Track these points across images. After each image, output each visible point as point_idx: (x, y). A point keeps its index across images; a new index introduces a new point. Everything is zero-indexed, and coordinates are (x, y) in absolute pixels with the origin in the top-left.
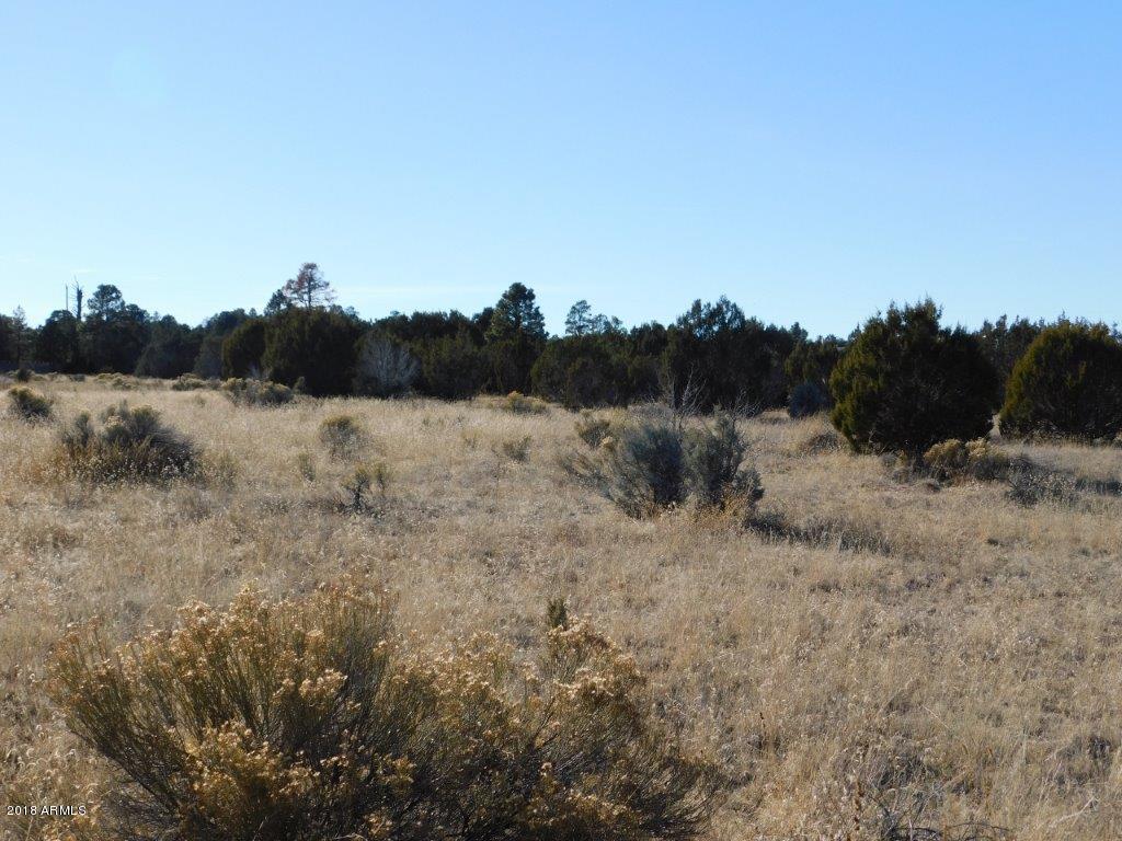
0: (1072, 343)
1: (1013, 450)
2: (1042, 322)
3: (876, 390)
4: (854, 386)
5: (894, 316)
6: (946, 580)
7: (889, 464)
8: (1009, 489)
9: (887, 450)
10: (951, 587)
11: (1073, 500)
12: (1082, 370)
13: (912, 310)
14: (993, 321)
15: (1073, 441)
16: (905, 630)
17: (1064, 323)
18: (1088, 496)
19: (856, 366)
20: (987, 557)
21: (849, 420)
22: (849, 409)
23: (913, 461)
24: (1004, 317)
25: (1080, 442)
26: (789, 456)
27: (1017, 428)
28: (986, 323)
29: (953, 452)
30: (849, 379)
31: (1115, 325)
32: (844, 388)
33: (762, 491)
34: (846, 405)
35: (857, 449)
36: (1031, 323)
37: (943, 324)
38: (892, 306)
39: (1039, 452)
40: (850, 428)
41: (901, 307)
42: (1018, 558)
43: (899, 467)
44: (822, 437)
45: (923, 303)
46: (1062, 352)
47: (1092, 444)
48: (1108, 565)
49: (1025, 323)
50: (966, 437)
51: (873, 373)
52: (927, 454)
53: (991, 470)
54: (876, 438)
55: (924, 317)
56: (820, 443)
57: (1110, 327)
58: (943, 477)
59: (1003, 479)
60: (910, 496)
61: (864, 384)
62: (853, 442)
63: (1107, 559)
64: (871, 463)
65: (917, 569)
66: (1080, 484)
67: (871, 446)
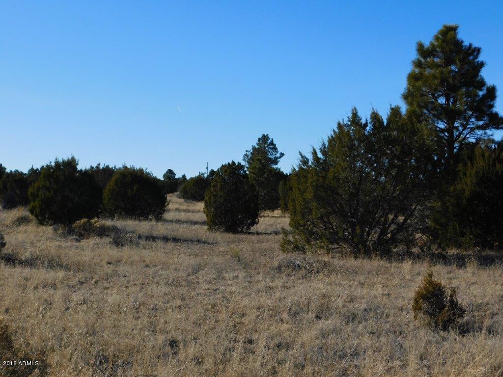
0: (131, 177)
1: (109, 223)
2: (115, 167)
3: (50, 197)
4: (40, 195)
5: (57, 164)
6: (94, 280)
7: (56, 230)
8: (111, 240)
9: (55, 223)
10: (96, 282)
11: (138, 244)
12: (135, 188)
13: (66, 162)
14: (95, 166)
15: (132, 218)
16: (84, 302)
17: (125, 168)
18: (143, 242)
19: (40, 186)
20: (109, 269)
21: (38, 210)
22: (37, 206)
23: (67, 229)
24: (99, 164)
25: (135, 219)
26: (7, 226)
27: (108, 213)
28: (91, 167)
29: (85, 224)
30: (38, 192)
31: (147, 169)
32: (35, 196)
33: (5, 243)
34: (37, 203)
35: (41, 223)
36: (110, 167)
37: (79, 167)
38: (56, 159)
39: (119, 223)
40: (38, 213)
41: (60, 160)
42: (122, 269)
43: (60, 231)
44: (22, 218)
45: (70, 158)
46: (126, 180)
47: (140, 220)
48: (158, 271)
49: (108, 167)
50: (90, 218)
51: (48, 189)
52: (73, 225)
53: (103, 232)
54: (49, 218)
55: (71, 164)
56: (22, 221)
57: (144, 170)
58: (81, 235)
59: (108, 236)
60: (69, 244)
61: (45, 194)
62: (39, 220)
63: (157, 268)
64: (48, 230)
65: (80, 276)
66: (140, 237)
67: (47, 222)
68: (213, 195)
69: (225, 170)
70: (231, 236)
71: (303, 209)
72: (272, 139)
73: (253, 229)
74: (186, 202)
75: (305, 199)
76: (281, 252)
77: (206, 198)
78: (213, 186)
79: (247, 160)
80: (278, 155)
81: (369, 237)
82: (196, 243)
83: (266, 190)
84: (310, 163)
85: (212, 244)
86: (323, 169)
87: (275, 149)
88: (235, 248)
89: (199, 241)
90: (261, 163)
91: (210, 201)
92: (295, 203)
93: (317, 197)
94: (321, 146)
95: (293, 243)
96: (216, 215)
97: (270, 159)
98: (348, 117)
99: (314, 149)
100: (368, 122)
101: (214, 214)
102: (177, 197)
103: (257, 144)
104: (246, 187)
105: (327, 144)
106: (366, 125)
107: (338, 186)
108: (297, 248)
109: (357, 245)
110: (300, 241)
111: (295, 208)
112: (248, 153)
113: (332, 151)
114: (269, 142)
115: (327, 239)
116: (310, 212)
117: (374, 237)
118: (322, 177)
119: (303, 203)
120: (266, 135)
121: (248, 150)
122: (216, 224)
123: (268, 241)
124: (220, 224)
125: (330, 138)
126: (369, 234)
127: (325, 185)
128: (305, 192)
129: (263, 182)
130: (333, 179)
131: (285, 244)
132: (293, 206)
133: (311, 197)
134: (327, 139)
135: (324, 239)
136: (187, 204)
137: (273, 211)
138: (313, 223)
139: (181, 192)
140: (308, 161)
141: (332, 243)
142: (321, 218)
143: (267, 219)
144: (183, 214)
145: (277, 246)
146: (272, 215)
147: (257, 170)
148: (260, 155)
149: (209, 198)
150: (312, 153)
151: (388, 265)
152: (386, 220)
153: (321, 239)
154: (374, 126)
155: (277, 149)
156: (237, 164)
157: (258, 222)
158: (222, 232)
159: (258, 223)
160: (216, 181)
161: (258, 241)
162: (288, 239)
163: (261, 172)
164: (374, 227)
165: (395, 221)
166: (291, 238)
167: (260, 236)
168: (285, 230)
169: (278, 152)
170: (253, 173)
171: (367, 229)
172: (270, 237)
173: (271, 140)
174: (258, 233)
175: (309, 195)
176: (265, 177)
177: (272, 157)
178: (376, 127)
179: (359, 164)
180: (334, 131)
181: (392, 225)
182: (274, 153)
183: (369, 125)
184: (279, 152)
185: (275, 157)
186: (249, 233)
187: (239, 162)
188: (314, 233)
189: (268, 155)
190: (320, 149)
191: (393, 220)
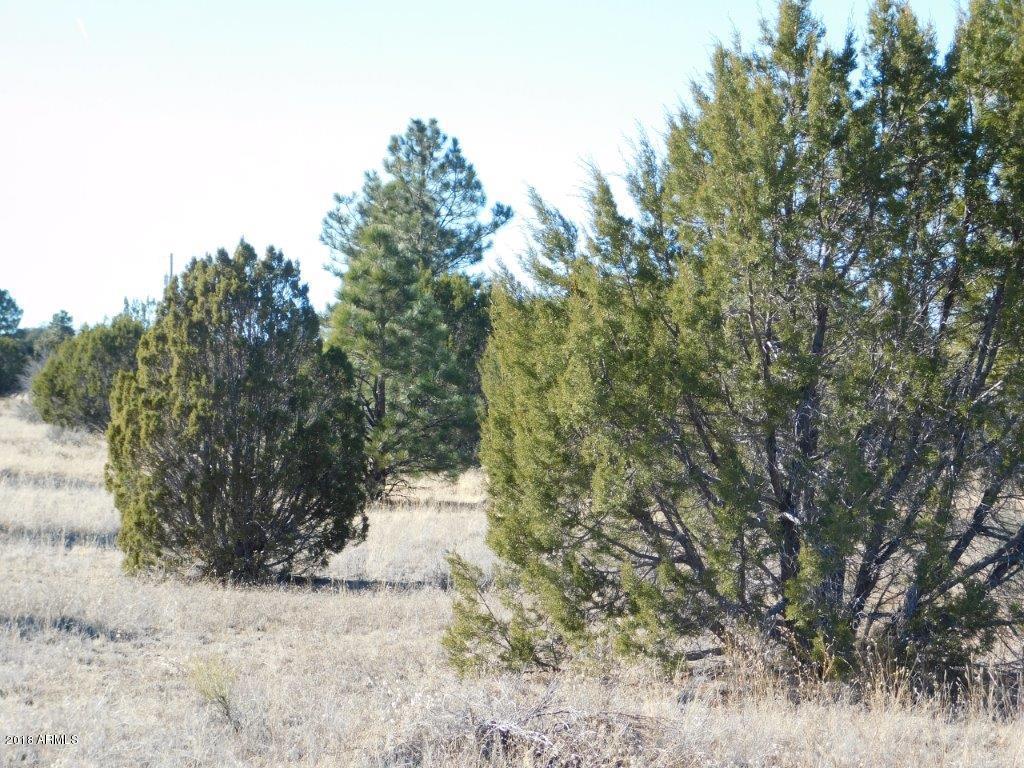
68: (147, 403)
69: (206, 284)
70: (229, 597)
71: (546, 467)
72: (455, 142)
73: (340, 563)
74: (56, 437)
75: (554, 421)
76: (450, 675)
77: (118, 419)
78: (150, 362)
79: (339, 239)
80: (485, 217)
81: (867, 595)
82: (50, 633)
83: (419, 381)
84: (581, 247)
85: (128, 636)
86: (646, 274)
87: (470, 185)
88: (234, 654)
89: (65, 624)
90: (391, 251)
91: (135, 434)
92: (510, 436)
93: (612, 409)
94: (633, 163)
95: (504, 630)
96: (161, 496)
97: (446, 235)
98: (763, 26)
99: (599, 178)
100: (857, 46)
101: (155, 493)
102: (21, 416)
103: (389, 168)
104: (304, 368)
105: (662, 153)
106: (846, 61)
107: (715, 356)
108: (523, 652)
109: (805, 637)
110: (540, 618)
111: (510, 461)
112: (345, 210)
113: (689, 183)
114: (440, 155)
115: (664, 607)
116: (583, 480)
117: (891, 594)
118: (638, 310)
119: (550, 437)
120: (426, 123)
121: (345, 193)
122: (164, 541)
123: (397, 619)
124: (182, 542)
125: (679, 124)
126: (865, 584)
127: (652, 352)
128: (551, 384)
129: (404, 342)
130: (692, 322)
131: (470, 635)
132: (501, 451)
133: (579, 410)
134: (666, 130)
135: (648, 612)
136: (58, 448)
137: (454, 478)
138: (596, 533)
139: (38, 391)
140: (575, 237)
141: (686, 628)
142: (637, 509)
143: (421, 515)
144: (26, 494)
145: (432, 645)
146: (448, 497)
147: (375, 286)
148: (400, 218)
149: (131, 418)
150: (593, 199)
151: (946, 733)
152: (945, 516)
153: (635, 610)
154: (885, 64)
155: (478, 186)
156: (262, 255)
157: (366, 527)
158: (189, 581)
159: (363, 536)
160: (162, 338)
161: (354, 623)
162: (483, 610)
163: (393, 293)
164: (892, 547)
165: (989, 522)
166: (493, 604)
167: (367, 594)
168: (464, 566)
169: (483, 201)
170: (357, 302)
171: (858, 560)
172: (410, 602)
173: (447, 146)
174: (359, 585)
175: (573, 399)
176: (412, 319)
177: (459, 225)
178: (897, 71)
179: (814, 250)
180: (696, 89)
181: (977, 542)
182: (466, 207)
183: (860, 60)
184: (491, 204)
185: (469, 227)
186: (319, 583)
187: (271, 250)
188: (599, 581)
189: (437, 215)
190: (632, 181)
191: (979, 515)
